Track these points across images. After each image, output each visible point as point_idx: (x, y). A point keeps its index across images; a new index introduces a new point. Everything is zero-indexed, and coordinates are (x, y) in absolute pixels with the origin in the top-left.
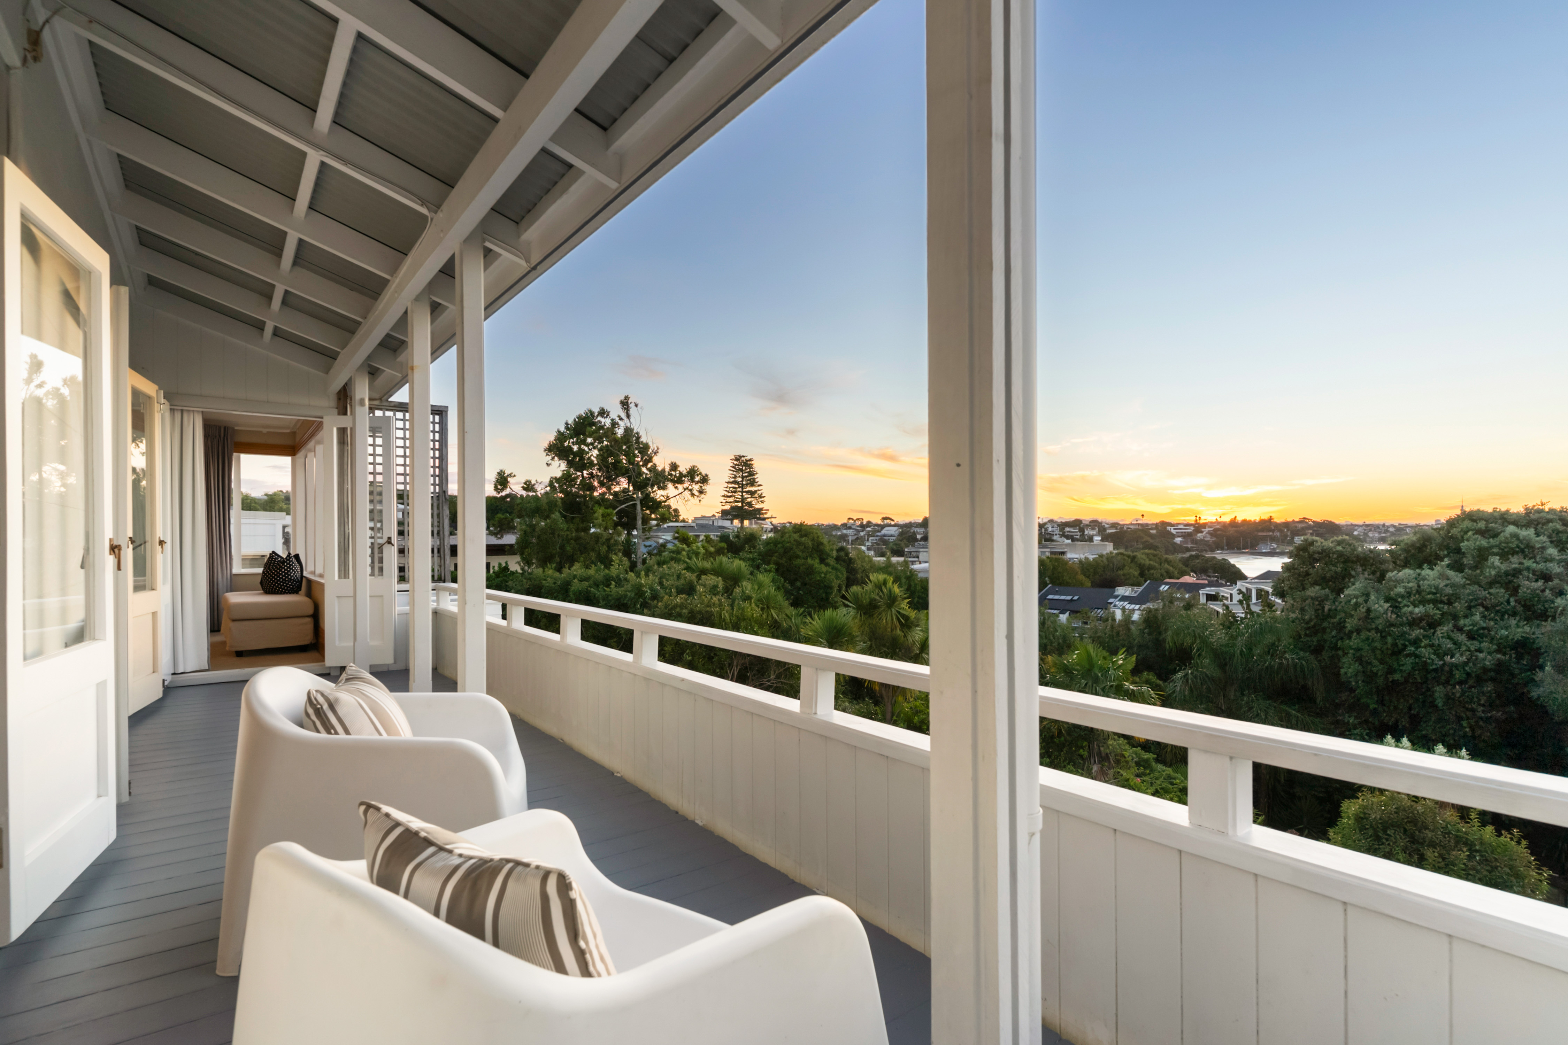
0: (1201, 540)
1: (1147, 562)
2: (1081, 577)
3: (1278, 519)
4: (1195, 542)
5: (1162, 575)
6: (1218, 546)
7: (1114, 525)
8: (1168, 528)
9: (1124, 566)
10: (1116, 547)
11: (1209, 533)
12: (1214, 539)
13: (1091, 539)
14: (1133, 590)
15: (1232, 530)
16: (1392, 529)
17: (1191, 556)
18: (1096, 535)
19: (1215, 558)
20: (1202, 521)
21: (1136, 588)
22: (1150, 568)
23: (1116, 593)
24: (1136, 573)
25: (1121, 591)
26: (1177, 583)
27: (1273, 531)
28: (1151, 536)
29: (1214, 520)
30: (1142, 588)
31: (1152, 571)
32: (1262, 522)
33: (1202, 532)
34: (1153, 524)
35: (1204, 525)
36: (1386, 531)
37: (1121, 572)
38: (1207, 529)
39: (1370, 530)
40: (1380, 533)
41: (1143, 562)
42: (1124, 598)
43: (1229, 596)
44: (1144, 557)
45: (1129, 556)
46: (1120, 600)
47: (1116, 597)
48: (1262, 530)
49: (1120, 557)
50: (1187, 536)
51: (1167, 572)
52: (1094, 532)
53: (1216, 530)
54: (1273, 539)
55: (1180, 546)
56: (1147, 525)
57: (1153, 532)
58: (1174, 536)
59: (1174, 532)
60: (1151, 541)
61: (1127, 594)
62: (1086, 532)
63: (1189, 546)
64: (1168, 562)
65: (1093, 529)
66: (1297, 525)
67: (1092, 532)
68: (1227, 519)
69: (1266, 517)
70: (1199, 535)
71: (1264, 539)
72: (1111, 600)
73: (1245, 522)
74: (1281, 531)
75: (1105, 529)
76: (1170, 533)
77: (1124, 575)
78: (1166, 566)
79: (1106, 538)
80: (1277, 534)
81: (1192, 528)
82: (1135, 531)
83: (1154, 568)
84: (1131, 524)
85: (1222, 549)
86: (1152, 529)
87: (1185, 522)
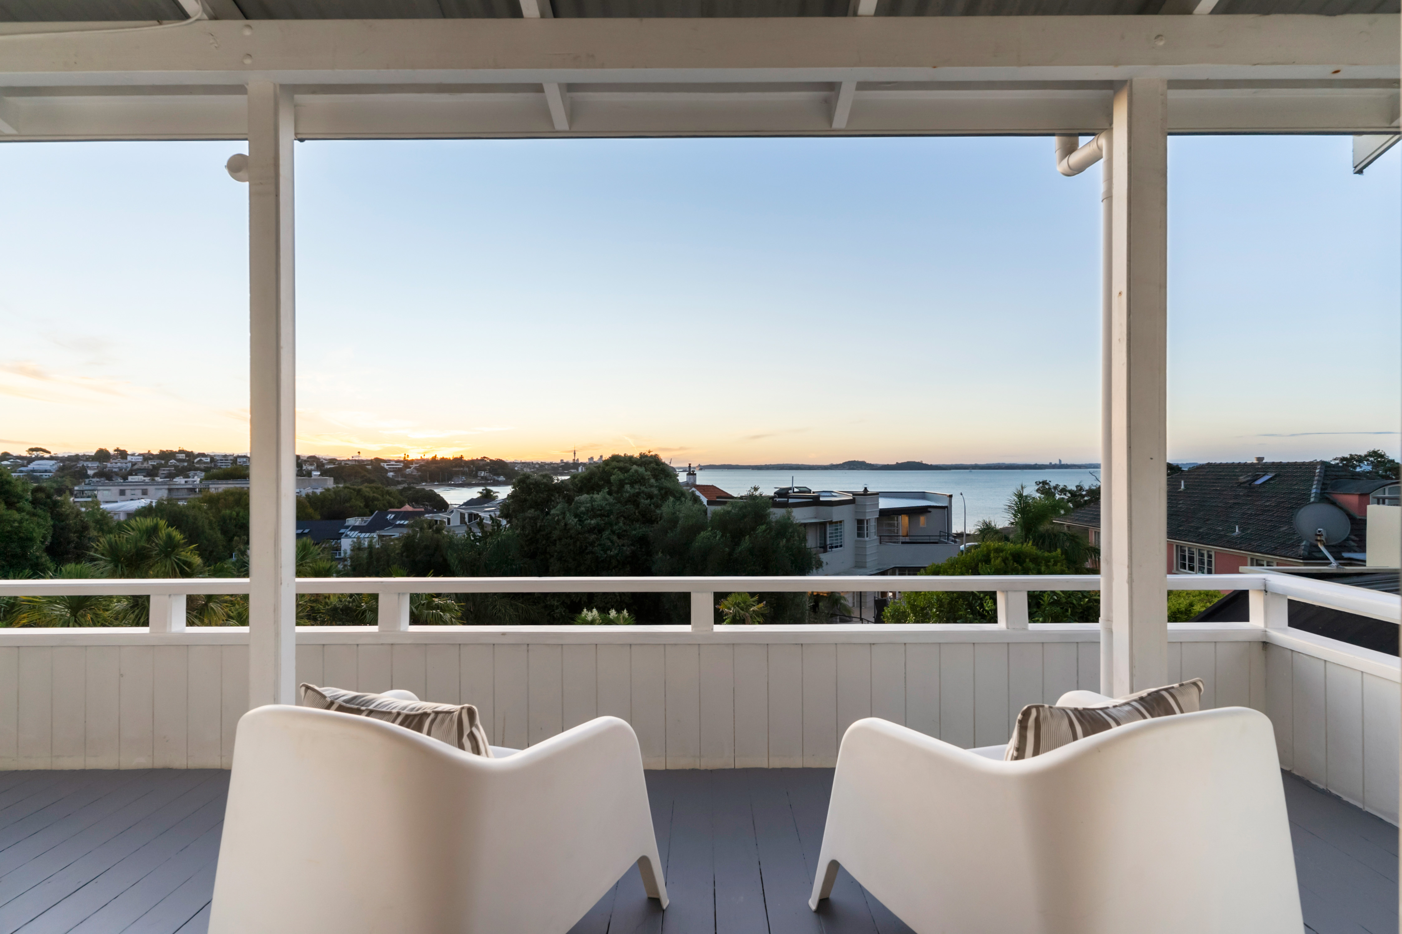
0: (409, 474)
1: (371, 495)
2: (310, 510)
3: (466, 458)
4: (404, 476)
5: (384, 505)
6: (422, 479)
7: (332, 461)
8: (382, 464)
9: (351, 499)
10: (336, 482)
11: (415, 468)
12: (420, 473)
13: (309, 474)
14: (362, 520)
15: (433, 466)
16: (537, 466)
17: (404, 488)
18: (314, 470)
19: (424, 489)
20: (409, 459)
21: (365, 518)
22: (375, 499)
23: (347, 524)
24: (362, 505)
25: (351, 521)
26: (401, 512)
27: (463, 467)
28: (367, 470)
29: (419, 458)
30: (371, 518)
31: (376, 502)
32: (456, 459)
33: (410, 468)
34: (367, 460)
35: (412, 462)
36: (534, 468)
37: (348, 505)
38: (414, 466)
39: (525, 467)
40: (530, 469)
41: (367, 494)
42: (354, 528)
43: (446, 520)
44: (368, 489)
45: (354, 490)
46: (351, 530)
47: (347, 527)
48: (456, 467)
49: (346, 491)
50: (397, 471)
51: (389, 503)
52: (313, 468)
53: (421, 466)
54: (463, 473)
55: (392, 479)
56: (363, 461)
57: (369, 467)
58: (387, 471)
59: (386, 467)
60: (369, 476)
61: (357, 524)
62: (304, 467)
63: (400, 479)
64: (389, 493)
65: (311, 465)
66: (480, 462)
67: (310, 468)
68: (429, 456)
69: (458, 456)
70: (408, 470)
71: (457, 474)
72: (342, 531)
73: (443, 459)
74: (469, 467)
75: (323, 465)
76: (383, 468)
77: (351, 507)
78: (388, 497)
79: (325, 473)
80: (466, 469)
81: (402, 465)
82: (353, 467)
83: (377, 500)
84: (349, 460)
85: (426, 481)
86: (367, 465)
87: (396, 459)
